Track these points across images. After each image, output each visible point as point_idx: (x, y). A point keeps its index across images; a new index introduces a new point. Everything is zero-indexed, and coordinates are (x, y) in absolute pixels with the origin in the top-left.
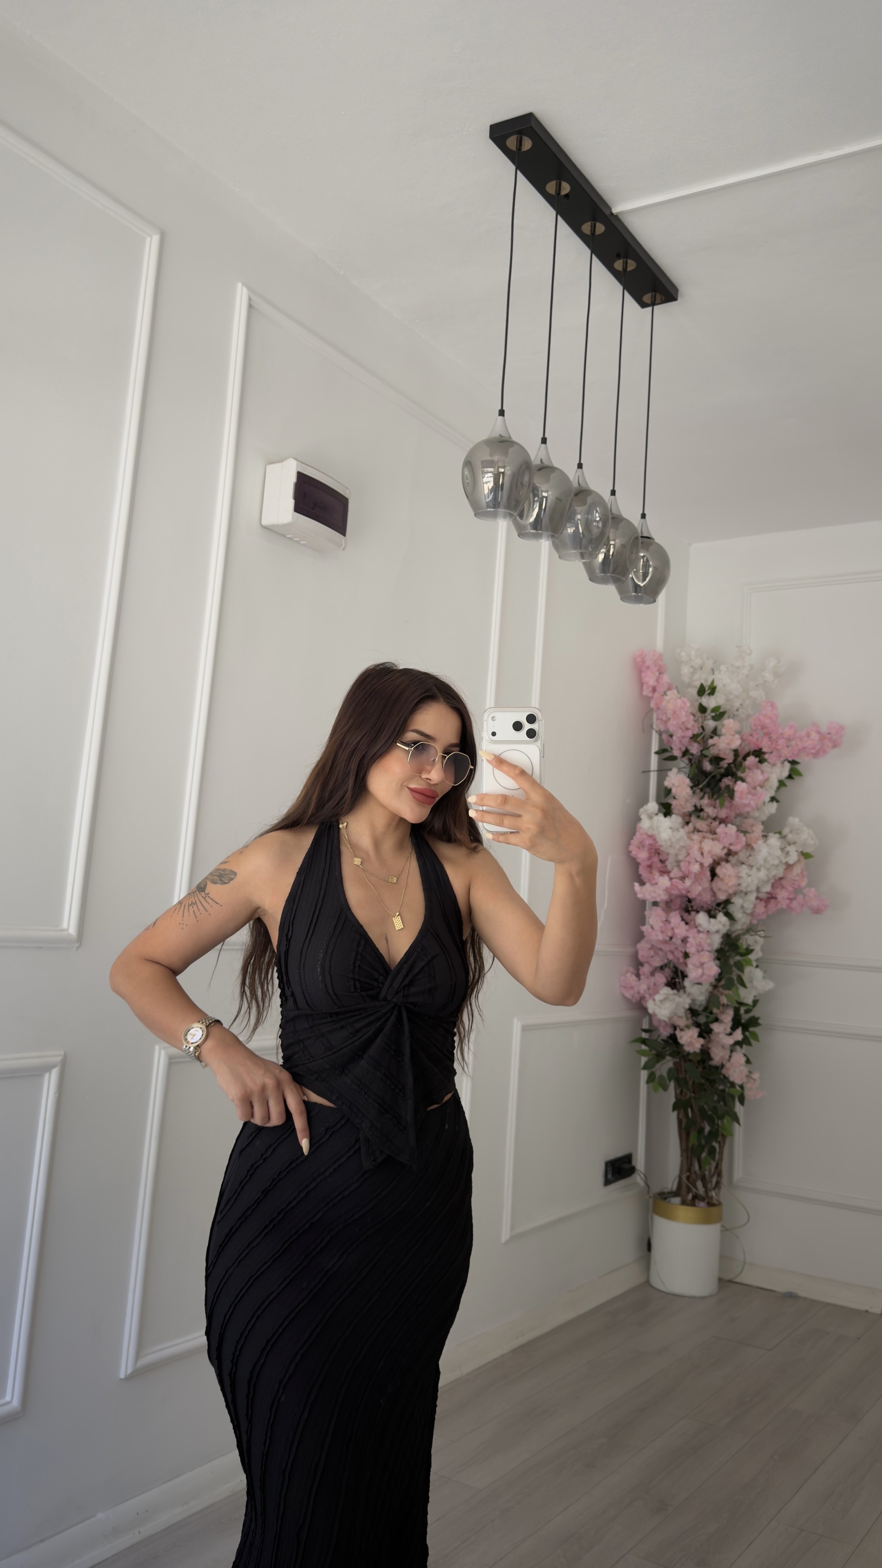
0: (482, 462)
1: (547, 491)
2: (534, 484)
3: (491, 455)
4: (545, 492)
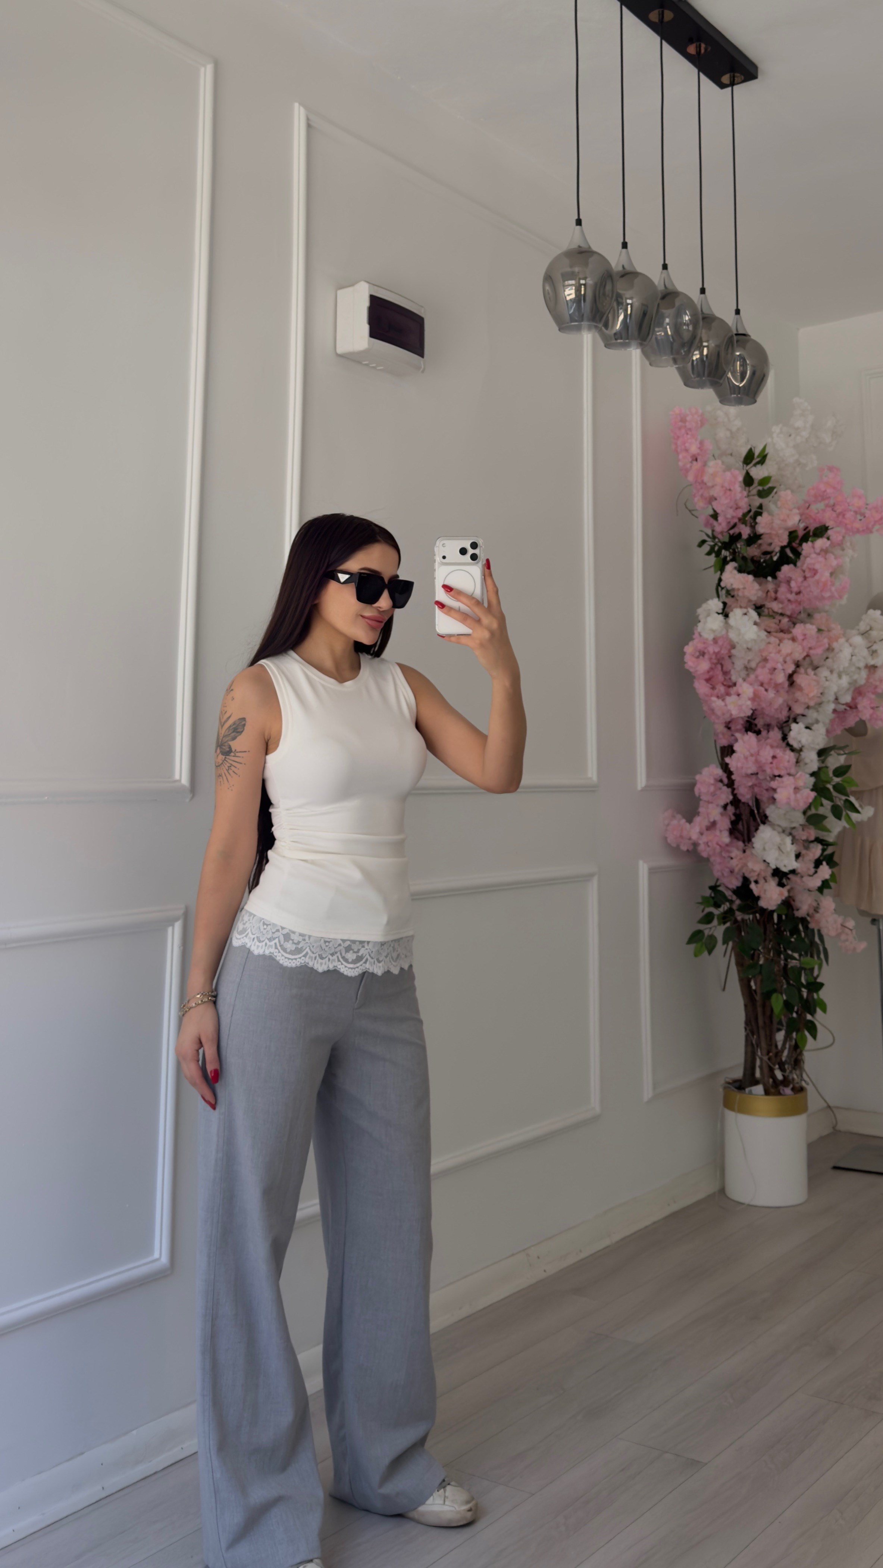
0: (562, 274)
1: (631, 298)
2: (617, 291)
3: (571, 267)
4: (630, 299)
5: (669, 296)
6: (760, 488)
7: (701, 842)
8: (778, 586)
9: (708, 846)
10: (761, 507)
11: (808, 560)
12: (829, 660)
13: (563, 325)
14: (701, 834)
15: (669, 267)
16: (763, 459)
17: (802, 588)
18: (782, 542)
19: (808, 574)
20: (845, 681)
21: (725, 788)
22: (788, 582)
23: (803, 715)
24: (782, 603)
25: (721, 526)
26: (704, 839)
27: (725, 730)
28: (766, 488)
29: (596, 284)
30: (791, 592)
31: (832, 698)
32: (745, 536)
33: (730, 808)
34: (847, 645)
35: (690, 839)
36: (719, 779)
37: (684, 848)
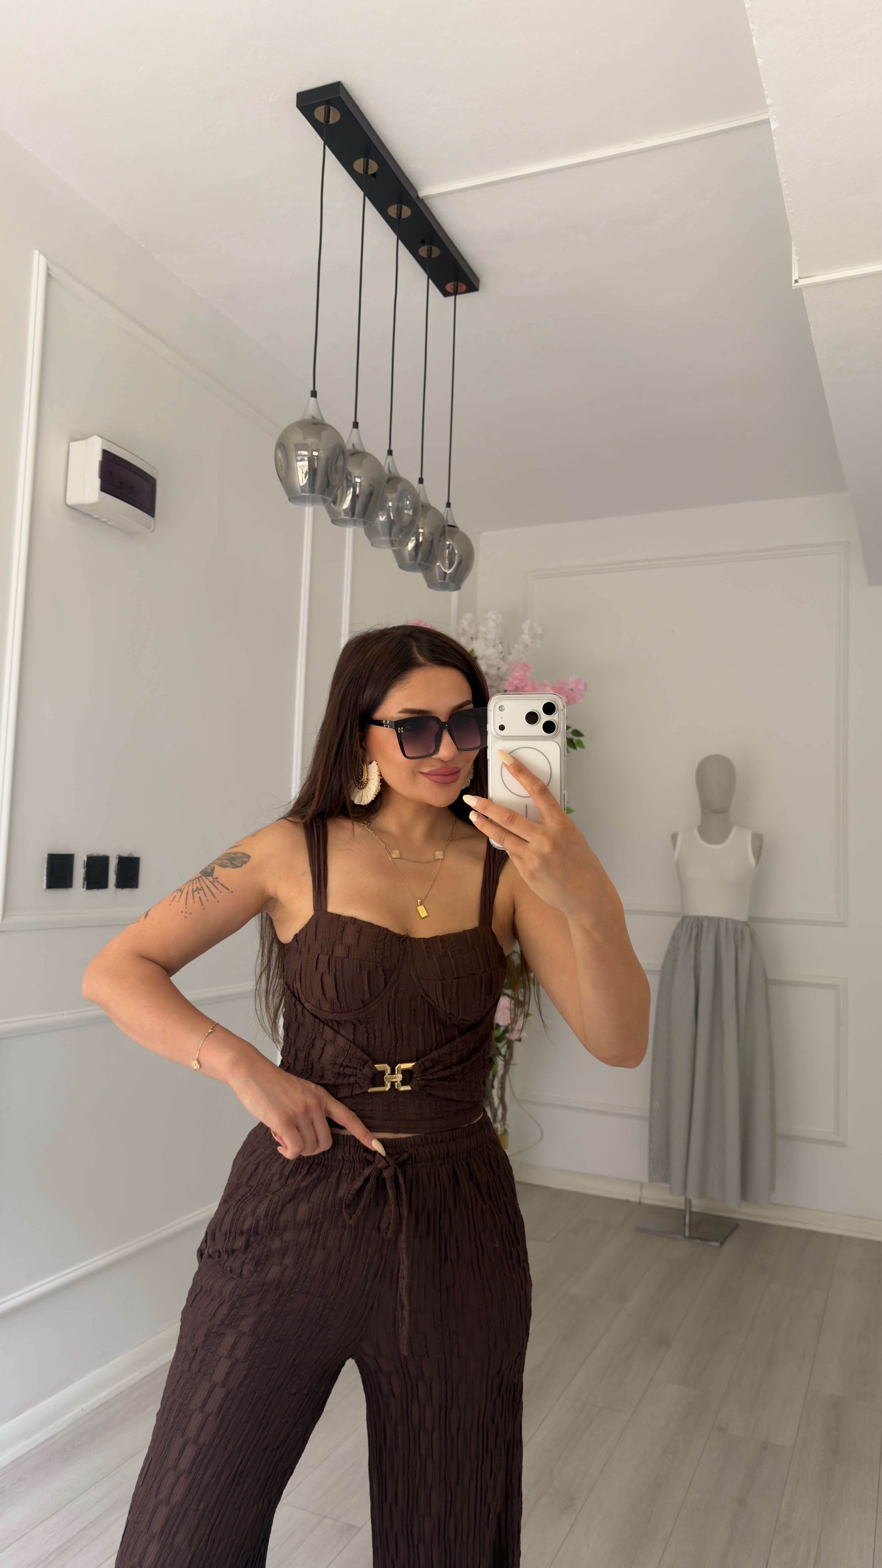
0: (296, 445)
2: (347, 469)
3: (304, 438)
4: (358, 477)
5: (393, 480)
13: (294, 496)
15: (394, 453)
29: (328, 460)
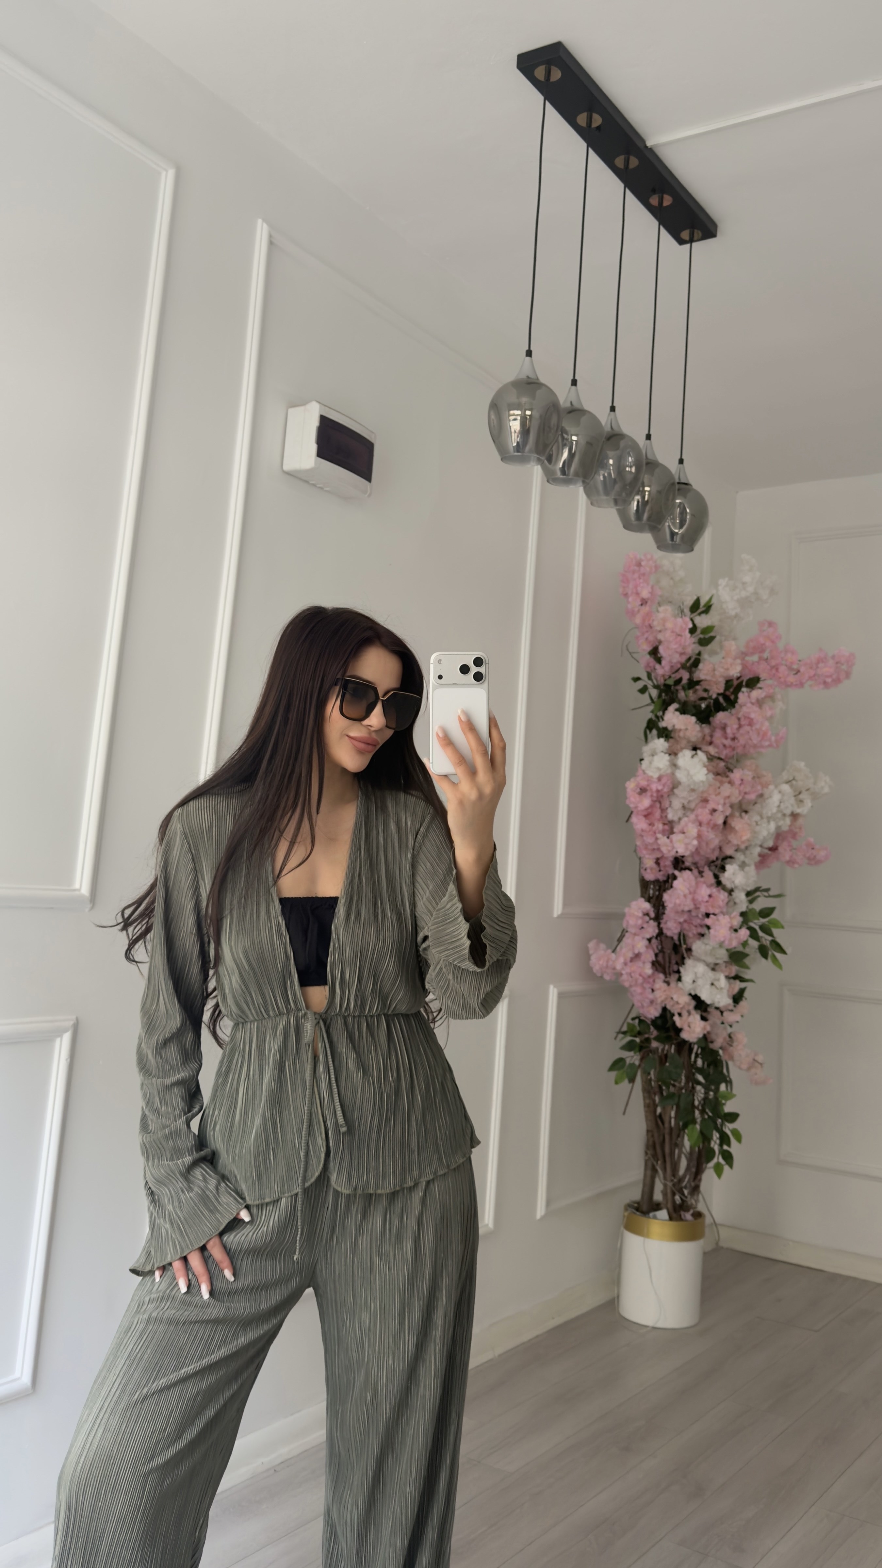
0: (509, 405)
1: (577, 435)
2: (562, 427)
3: (518, 398)
4: (575, 435)
5: (614, 437)
6: (702, 636)
7: (623, 972)
8: (713, 730)
9: (632, 977)
10: (699, 654)
11: (745, 709)
12: (758, 806)
13: (506, 455)
14: (625, 964)
15: (617, 409)
16: (708, 609)
17: (737, 735)
18: (718, 689)
19: (743, 722)
20: (772, 826)
21: (652, 922)
22: (724, 728)
23: (731, 857)
24: (716, 747)
25: (662, 671)
26: (628, 970)
27: (655, 866)
28: (707, 636)
29: (541, 418)
30: (726, 738)
31: (759, 843)
32: (685, 681)
33: (654, 941)
34: (776, 792)
35: (614, 969)
36: (645, 911)
37: (607, 977)
